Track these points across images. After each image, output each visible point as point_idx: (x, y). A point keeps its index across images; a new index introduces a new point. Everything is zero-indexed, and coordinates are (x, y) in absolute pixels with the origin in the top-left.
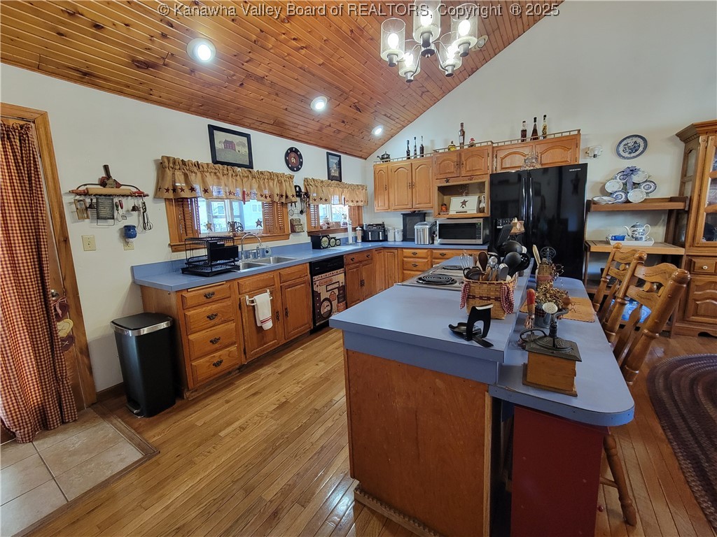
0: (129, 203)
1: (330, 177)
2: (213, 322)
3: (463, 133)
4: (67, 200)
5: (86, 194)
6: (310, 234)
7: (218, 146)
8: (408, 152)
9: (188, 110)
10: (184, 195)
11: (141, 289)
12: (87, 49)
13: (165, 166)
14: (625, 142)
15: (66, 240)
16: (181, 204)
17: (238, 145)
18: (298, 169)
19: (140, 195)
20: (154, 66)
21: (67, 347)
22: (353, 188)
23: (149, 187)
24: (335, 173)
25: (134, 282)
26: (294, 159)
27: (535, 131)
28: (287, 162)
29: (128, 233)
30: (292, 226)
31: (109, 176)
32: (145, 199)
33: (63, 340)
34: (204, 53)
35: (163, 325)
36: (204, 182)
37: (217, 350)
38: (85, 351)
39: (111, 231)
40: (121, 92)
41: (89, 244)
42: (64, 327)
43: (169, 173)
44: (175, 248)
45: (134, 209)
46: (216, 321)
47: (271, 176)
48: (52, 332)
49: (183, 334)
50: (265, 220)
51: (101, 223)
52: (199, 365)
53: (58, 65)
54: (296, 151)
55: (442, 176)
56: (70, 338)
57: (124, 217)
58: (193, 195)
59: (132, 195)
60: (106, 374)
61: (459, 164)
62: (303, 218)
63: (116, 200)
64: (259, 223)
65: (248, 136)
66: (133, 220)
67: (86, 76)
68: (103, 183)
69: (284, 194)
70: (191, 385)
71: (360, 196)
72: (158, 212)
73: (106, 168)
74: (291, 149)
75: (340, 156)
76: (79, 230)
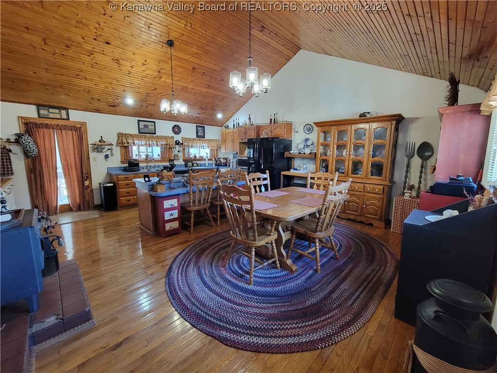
0: (107, 147)
1: (197, 136)
2: (128, 187)
3: (250, 119)
4: (90, 146)
5: (95, 145)
6: (184, 160)
7: (141, 127)
8: (234, 125)
9: (130, 116)
10: (125, 145)
11: (109, 175)
12: (96, 105)
13: (120, 135)
14: (306, 127)
15: (89, 158)
16: (126, 148)
17: (150, 126)
18: (179, 133)
19: (111, 145)
20: (116, 106)
21: (87, 189)
22: (209, 141)
23: (114, 142)
24: (199, 134)
25: (108, 173)
26: (177, 130)
27: (275, 120)
28: (173, 131)
29: (107, 157)
30: (174, 157)
31: (102, 139)
32: (113, 146)
33: (86, 186)
34: (130, 101)
35: (112, 185)
36: (133, 140)
37: (129, 196)
38: (92, 191)
39: (101, 156)
40: (107, 113)
41: (95, 160)
42: (87, 183)
43: (120, 138)
44: (122, 162)
45: (109, 149)
46: (129, 186)
47: (162, 137)
48: (83, 184)
49: (117, 189)
50: (161, 154)
51: (99, 153)
52: (122, 200)
53: (90, 109)
54: (178, 126)
55: (240, 138)
56: (88, 186)
57: (105, 152)
58: (129, 145)
59: (109, 145)
60: (97, 201)
61: (245, 133)
62: (180, 154)
63: (103, 146)
64: (159, 155)
65: (154, 122)
66: (109, 153)
67: (98, 111)
68: (100, 141)
69: (168, 144)
70: (119, 205)
71: (215, 144)
72: (117, 151)
73: (101, 137)
74: (175, 126)
75: (204, 127)
76: (93, 155)
